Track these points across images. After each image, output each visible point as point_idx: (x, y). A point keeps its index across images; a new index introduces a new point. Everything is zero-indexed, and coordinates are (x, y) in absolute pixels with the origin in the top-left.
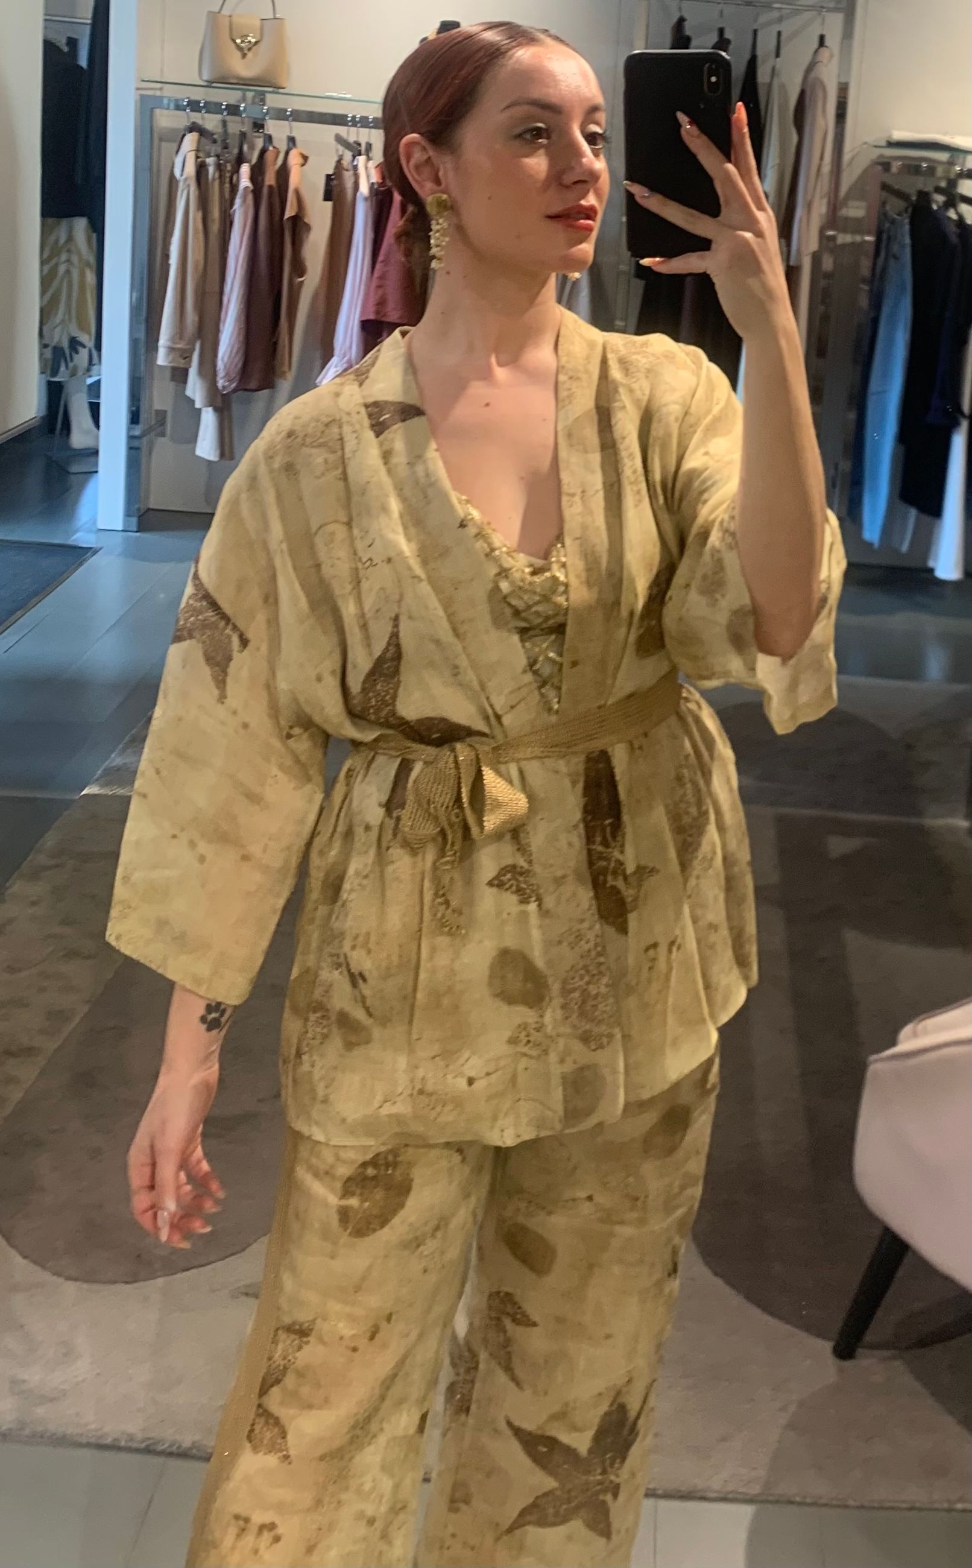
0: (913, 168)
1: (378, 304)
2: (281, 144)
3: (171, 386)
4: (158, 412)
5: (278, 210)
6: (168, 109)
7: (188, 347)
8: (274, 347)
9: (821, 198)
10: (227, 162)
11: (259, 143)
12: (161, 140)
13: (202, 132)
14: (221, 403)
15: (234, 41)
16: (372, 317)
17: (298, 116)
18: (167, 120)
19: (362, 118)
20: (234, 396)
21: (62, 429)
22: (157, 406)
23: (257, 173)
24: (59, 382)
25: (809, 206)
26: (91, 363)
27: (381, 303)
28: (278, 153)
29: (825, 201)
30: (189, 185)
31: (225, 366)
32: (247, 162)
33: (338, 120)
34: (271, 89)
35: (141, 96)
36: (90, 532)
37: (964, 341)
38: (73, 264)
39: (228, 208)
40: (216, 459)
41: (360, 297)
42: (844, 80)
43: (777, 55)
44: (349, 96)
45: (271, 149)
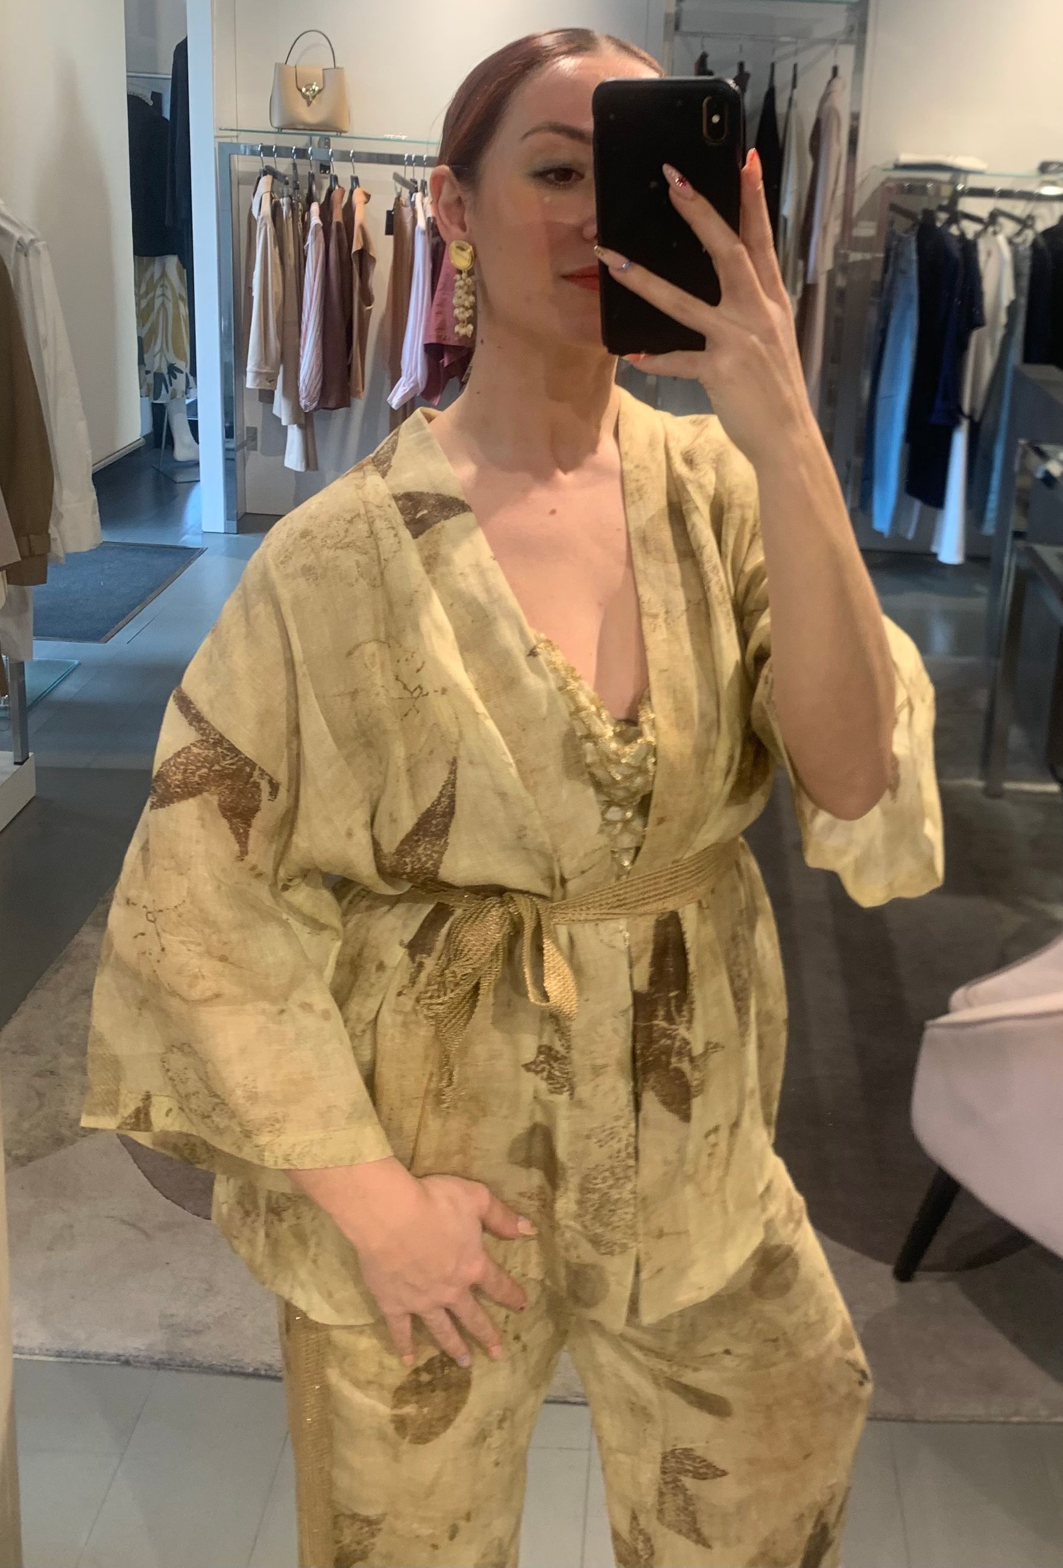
0: (917, 189)
1: (438, 329)
2: (345, 183)
3: (259, 406)
4: (249, 428)
5: (346, 244)
6: (244, 154)
7: (271, 371)
8: (348, 369)
9: (836, 219)
10: (299, 201)
11: (326, 184)
12: (239, 184)
13: (275, 174)
14: (305, 420)
15: (300, 90)
16: (433, 340)
17: (359, 158)
18: (244, 164)
19: (416, 157)
20: (315, 413)
21: (166, 445)
22: (248, 423)
23: (326, 211)
24: (162, 404)
25: (825, 229)
26: (188, 386)
27: (441, 329)
28: (343, 192)
29: (838, 222)
30: (266, 225)
31: (306, 388)
32: (318, 201)
33: (395, 160)
34: (335, 133)
35: (220, 143)
36: (196, 534)
37: (963, 347)
38: (167, 298)
39: (302, 244)
40: (303, 470)
41: (423, 323)
42: (855, 109)
43: (794, 86)
44: (404, 137)
45: (337, 187)
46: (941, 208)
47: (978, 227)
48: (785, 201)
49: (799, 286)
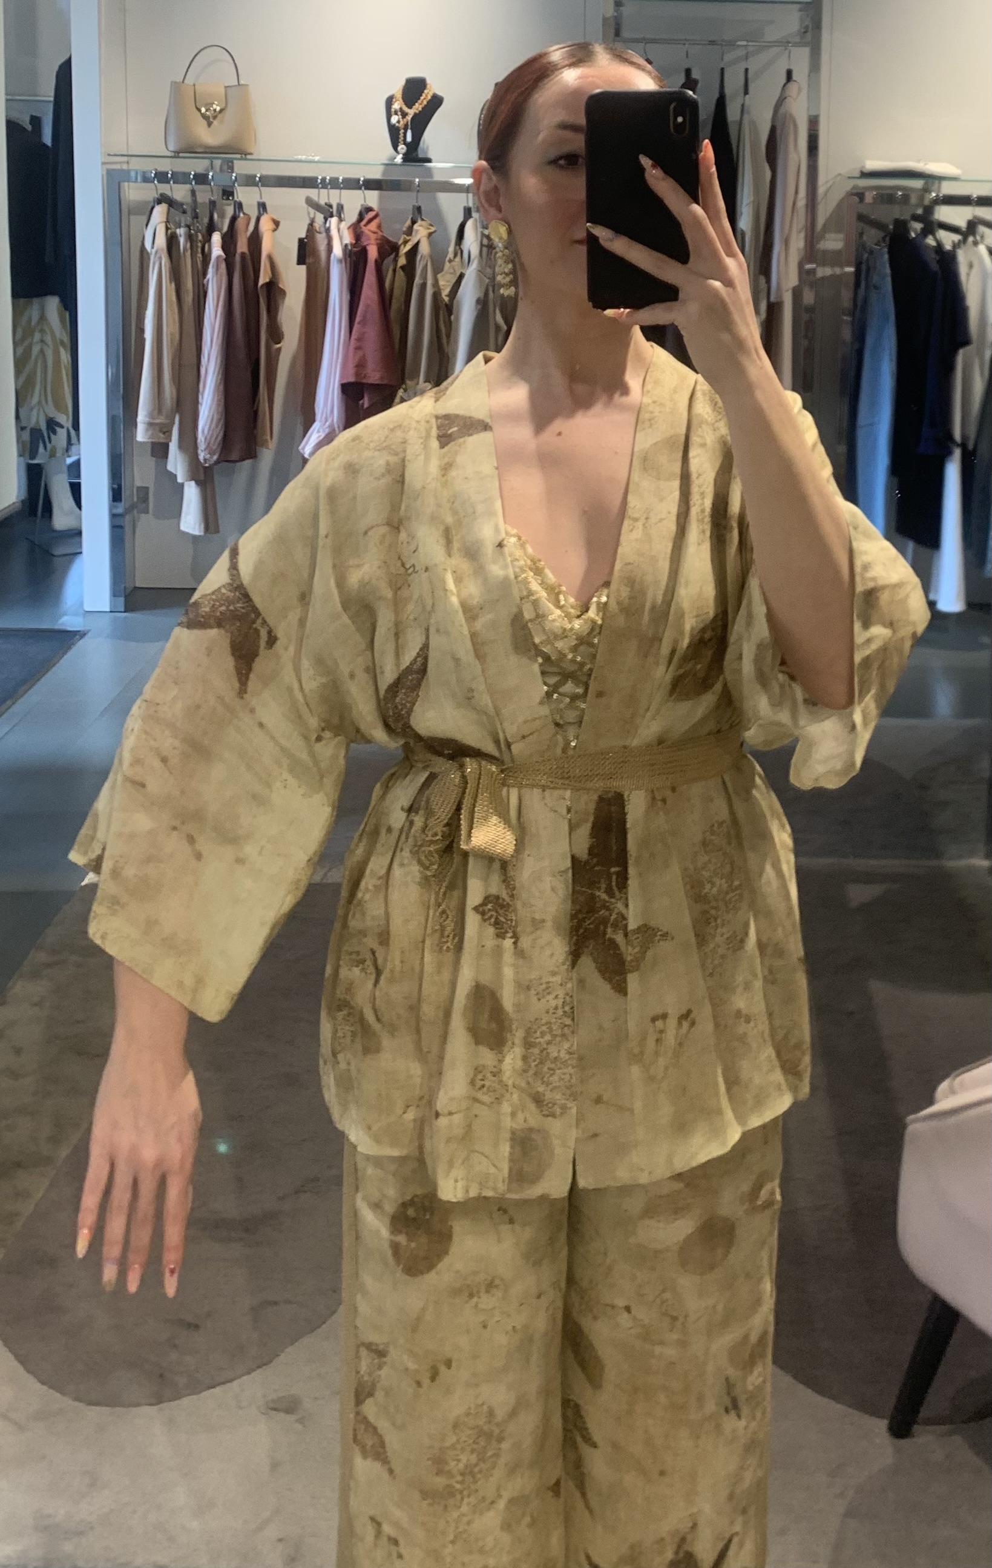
0: (887, 198)
1: (357, 366)
2: (252, 210)
3: (151, 462)
4: (138, 488)
5: (251, 276)
6: (136, 181)
7: (167, 421)
8: (254, 416)
9: (798, 232)
10: (198, 231)
11: (230, 211)
12: (129, 214)
13: (171, 203)
14: (203, 476)
15: (199, 110)
16: (352, 379)
17: (268, 181)
18: (135, 193)
19: (331, 180)
20: (215, 468)
21: (43, 512)
22: (138, 483)
23: (229, 241)
24: (38, 465)
25: (786, 242)
26: (69, 443)
27: (360, 366)
28: (249, 219)
29: (802, 235)
30: (160, 258)
31: (206, 439)
32: (220, 230)
33: (308, 182)
34: (239, 156)
35: (107, 170)
36: (76, 614)
37: (950, 368)
38: (46, 344)
39: (201, 279)
40: (202, 533)
41: (340, 360)
42: (813, 113)
43: (746, 92)
44: (317, 158)
45: (242, 215)
46: (916, 218)
47: (957, 238)
48: (741, 214)
49: (763, 306)
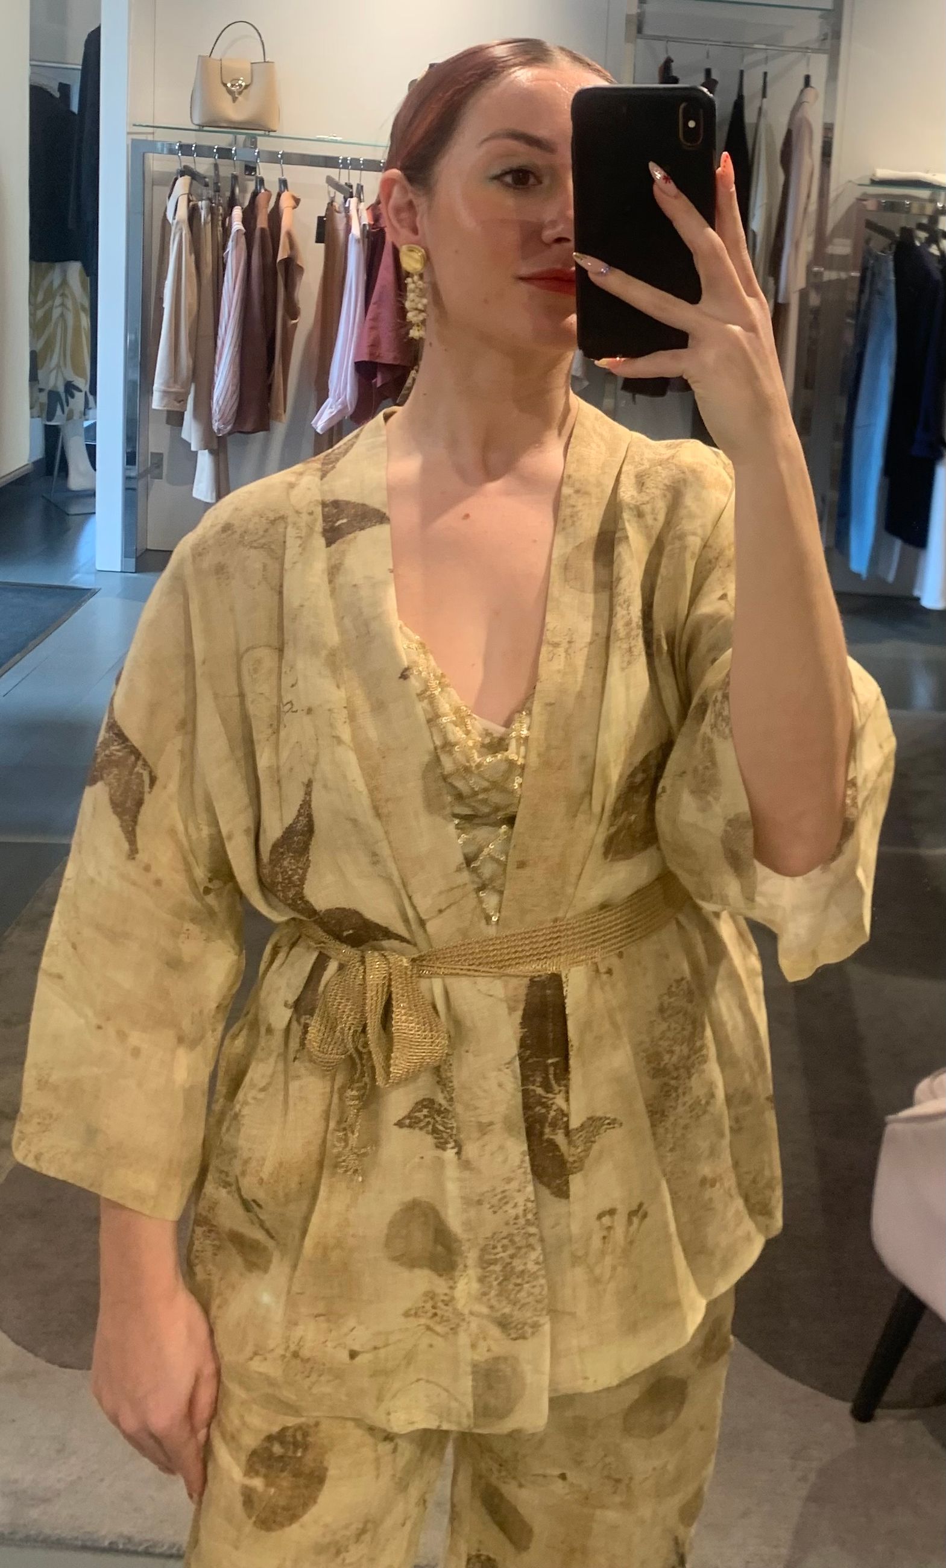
0: (893, 206)
1: (372, 345)
2: (273, 186)
3: (166, 430)
4: (152, 454)
5: (270, 251)
6: (162, 153)
7: (182, 390)
8: (269, 388)
9: (809, 235)
10: (220, 204)
11: (251, 186)
12: (152, 185)
13: (194, 176)
14: (217, 445)
15: (225, 85)
16: (366, 358)
17: (289, 159)
18: (160, 164)
19: (352, 159)
20: (229, 438)
21: (59, 472)
22: (153, 449)
23: (250, 216)
24: (56, 426)
25: (797, 245)
26: (87, 406)
27: (375, 345)
28: (270, 195)
29: (812, 239)
30: (181, 229)
31: (220, 409)
32: (241, 205)
33: (329, 162)
34: (262, 132)
35: (133, 140)
36: (89, 574)
38: (67, 308)
39: (221, 252)
41: (354, 339)
42: (829, 121)
43: (764, 95)
44: (339, 139)
45: (263, 191)
46: (921, 227)
48: (754, 215)
